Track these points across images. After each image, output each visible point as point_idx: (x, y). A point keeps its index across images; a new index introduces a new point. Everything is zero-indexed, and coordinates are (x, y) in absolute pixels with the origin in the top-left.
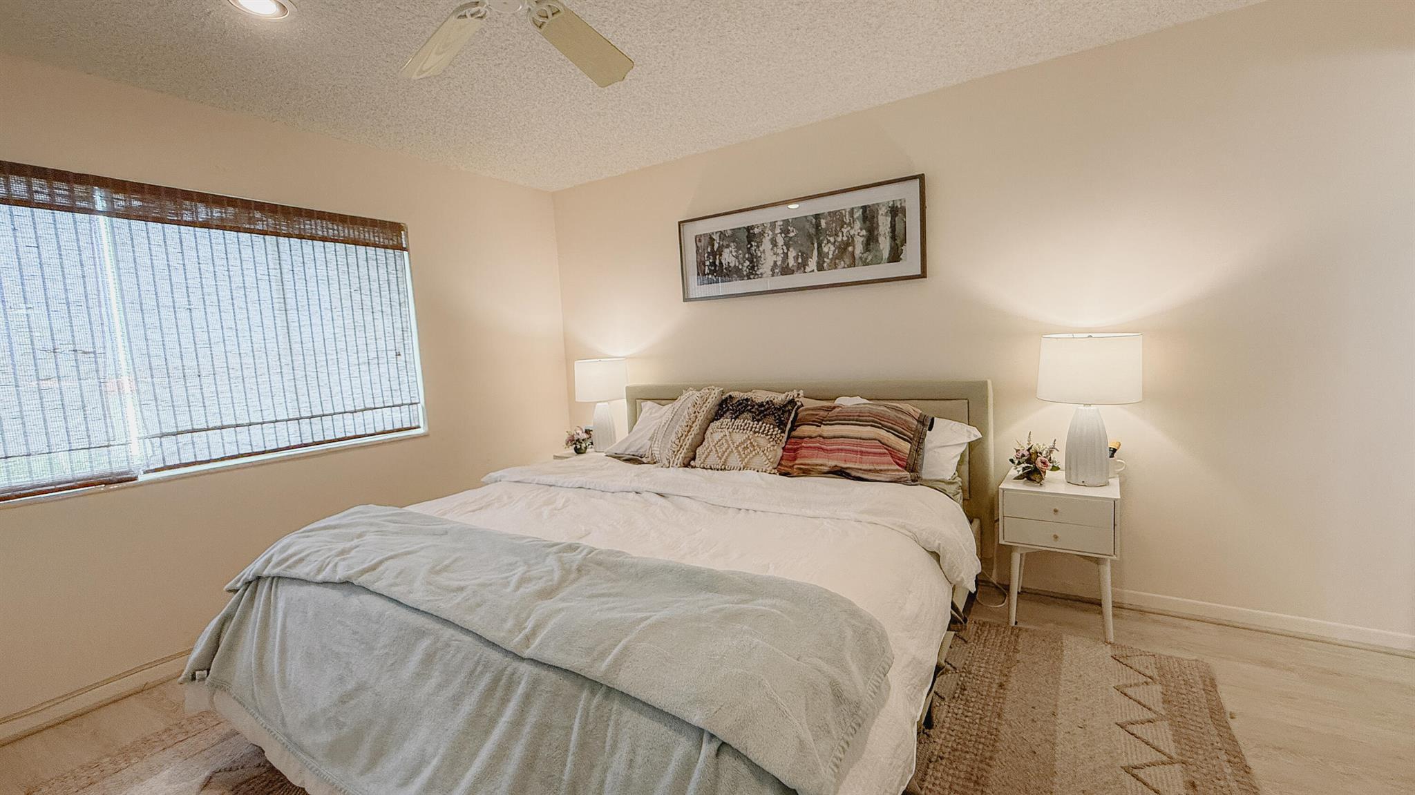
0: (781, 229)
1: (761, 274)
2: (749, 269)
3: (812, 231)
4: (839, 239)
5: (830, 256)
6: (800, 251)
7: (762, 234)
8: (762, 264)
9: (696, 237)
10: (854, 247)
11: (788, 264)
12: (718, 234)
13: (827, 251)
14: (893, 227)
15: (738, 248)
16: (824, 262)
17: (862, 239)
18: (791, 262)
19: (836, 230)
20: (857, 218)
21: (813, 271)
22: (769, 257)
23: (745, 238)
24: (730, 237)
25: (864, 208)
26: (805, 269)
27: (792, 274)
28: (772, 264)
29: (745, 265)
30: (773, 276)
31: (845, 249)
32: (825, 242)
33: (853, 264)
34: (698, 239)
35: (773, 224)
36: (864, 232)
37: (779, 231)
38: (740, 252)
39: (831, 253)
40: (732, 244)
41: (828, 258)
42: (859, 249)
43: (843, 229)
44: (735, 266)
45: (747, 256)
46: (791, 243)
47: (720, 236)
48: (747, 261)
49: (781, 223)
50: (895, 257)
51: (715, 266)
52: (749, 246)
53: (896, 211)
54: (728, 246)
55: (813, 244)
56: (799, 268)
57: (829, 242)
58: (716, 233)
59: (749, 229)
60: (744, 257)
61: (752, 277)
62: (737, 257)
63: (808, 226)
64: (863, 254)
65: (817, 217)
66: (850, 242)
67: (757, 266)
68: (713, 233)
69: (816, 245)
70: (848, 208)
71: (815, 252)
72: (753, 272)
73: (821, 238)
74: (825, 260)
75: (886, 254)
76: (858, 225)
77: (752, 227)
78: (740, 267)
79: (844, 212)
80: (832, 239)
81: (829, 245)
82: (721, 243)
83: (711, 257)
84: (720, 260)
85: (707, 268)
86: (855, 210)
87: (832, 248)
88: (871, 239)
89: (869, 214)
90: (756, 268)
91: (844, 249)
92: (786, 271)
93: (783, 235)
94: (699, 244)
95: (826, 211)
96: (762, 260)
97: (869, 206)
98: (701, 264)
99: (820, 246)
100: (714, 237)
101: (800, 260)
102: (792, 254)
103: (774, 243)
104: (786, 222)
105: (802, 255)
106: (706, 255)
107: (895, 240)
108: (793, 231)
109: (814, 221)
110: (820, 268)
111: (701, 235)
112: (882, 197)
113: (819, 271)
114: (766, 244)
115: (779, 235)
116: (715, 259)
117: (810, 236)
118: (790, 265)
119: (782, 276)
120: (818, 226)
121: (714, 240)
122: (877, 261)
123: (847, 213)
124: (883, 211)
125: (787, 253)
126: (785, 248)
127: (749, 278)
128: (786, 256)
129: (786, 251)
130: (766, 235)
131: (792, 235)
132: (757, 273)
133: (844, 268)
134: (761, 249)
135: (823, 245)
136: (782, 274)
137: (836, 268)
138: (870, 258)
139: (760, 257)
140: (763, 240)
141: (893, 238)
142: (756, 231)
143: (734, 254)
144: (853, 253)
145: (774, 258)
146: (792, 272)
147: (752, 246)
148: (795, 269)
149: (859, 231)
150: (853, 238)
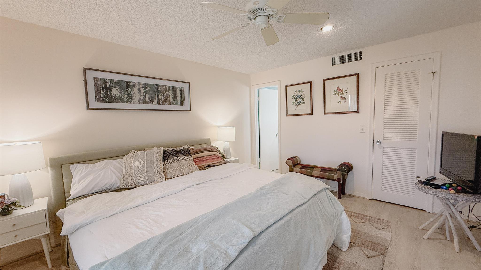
0: (143, 86)
1: (134, 102)
2: (127, 99)
3: (156, 90)
4: (165, 95)
5: (162, 100)
6: (151, 96)
7: (134, 86)
8: (134, 98)
9: (94, 79)
10: (170, 98)
11: (146, 100)
12: (110, 80)
13: (161, 98)
14: (181, 95)
15: (121, 89)
16: (160, 102)
17: (172, 97)
18: (147, 100)
19: (164, 92)
20: (171, 90)
21: (156, 104)
22: (137, 95)
23: (125, 86)
24: (119, 83)
25: (173, 87)
26: (153, 103)
27: (148, 104)
28: (139, 99)
29: (125, 97)
30: (139, 103)
31: (167, 99)
32: (160, 95)
33: (170, 104)
34: (96, 79)
35: (139, 84)
36: (173, 95)
37: (142, 87)
38: (122, 91)
39: (162, 99)
40: (118, 87)
41: (161, 101)
42: (171, 100)
43: (166, 92)
44: (119, 96)
45: (126, 93)
46: (147, 92)
47: (110, 81)
48: (126, 96)
49: (143, 84)
50: (182, 104)
51: (108, 95)
52: (127, 89)
53: (182, 91)
54: (115, 87)
55: (156, 94)
56: (150, 102)
57: (161, 95)
58: (108, 79)
59: (127, 82)
60: (125, 93)
61: (129, 102)
62: (120, 93)
63: (154, 88)
64: (173, 101)
65: (157, 85)
66: (168, 97)
67: (131, 98)
68: (106, 79)
69: (157, 95)
70: (168, 85)
71: (157, 98)
72: (129, 99)
73: (159, 93)
74: (160, 101)
75: (179, 103)
76: (171, 92)
77: (129, 82)
78: (122, 97)
79: (166, 86)
80: (163, 94)
81: (162, 96)
82: (111, 85)
83: (105, 90)
84: (110, 92)
85: (102, 94)
86: (170, 87)
87: (163, 97)
88: (175, 97)
89: (174, 89)
90: (131, 99)
91: (166, 99)
92: (145, 102)
93: (144, 89)
94: (96, 82)
95: (161, 84)
96: (134, 96)
97: (174, 87)
98: (97, 91)
99: (158, 96)
100: (107, 81)
101: (151, 99)
102: (147, 96)
103: (140, 91)
104: (145, 84)
105: (152, 97)
106: (101, 88)
107: (182, 99)
108: (148, 88)
109: (156, 87)
110: (159, 103)
111: (98, 78)
112: (178, 85)
113: (158, 104)
114: (136, 90)
115: (142, 88)
116: (107, 91)
117: (155, 92)
118: (147, 101)
119: (143, 104)
120: (157, 89)
121: (107, 82)
122: (177, 104)
123: (168, 87)
124: (178, 89)
125: (145, 96)
126: (144, 93)
127: (127, 103)
128: (145, 97)
129: (145, 95)
130: (136, 87)
131: (147, 89)
132: (132, 101)
133: (167, 105)
134: (133, 92)
135: (159, 96)
136: (143, 103)
137: (164, 104)
138: (175, 103)
139: (133, 95)
140: (134, 88)
141: (181, 98)
142: (131, 84)
143: (119, 91)
144: (170, 100)
145: (140, 97)
146: (148, 103)
147: (129, 90)
148: (149, 102)
149: (171, 94)
150: (169, 96)
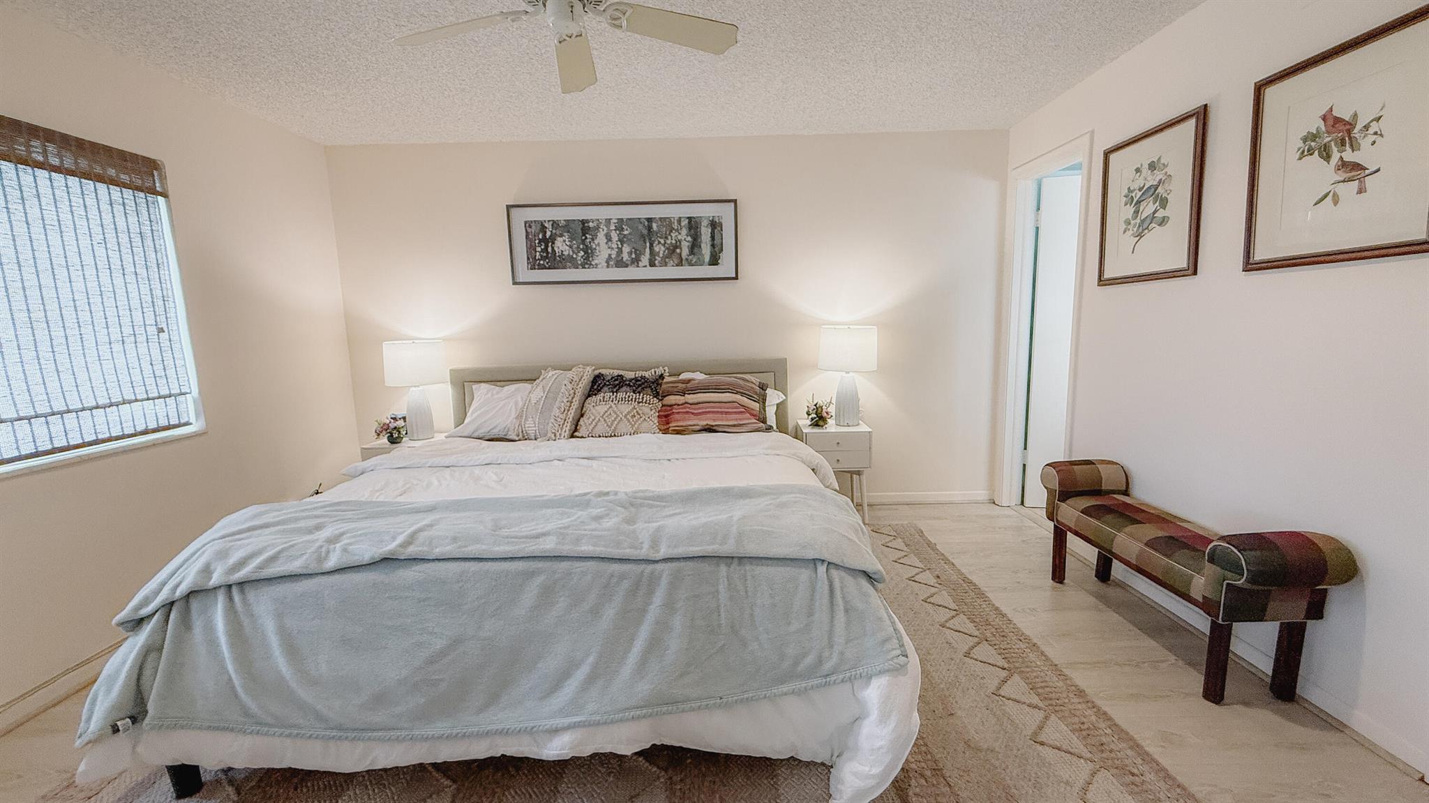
0: (616, 226)
1: (596, 264)
2: (584, 259)
3: (645, 232)
4: (668, 242)
5: (661, 255)
6: (634, 248)
7: (597, 228)
8: (597, 256)
9: (526, 222)
10: (681, 249)
11: (622, 258)
12: (552, 222)
13: (658, 250)
14: (713, 238)
15: (572, 239)
16: (656, 260)
17: (687, 244)
18: (625, 257)
19: (666, 234)
20: (684, 226)
21: (646, 266)
22: (603, 251)
23: (580, 231)
24: (568, 226)
25: (690, 219)
26: (638, 263)
27: (627, 267)
28: (607, 256)
29: (580, 255)
30: (608, 267)
31: (674, 251)
32: (657, 242)
33: (680, 264)
34: (528, 224)
35: (608, 221)
36: (689, 239)
37: (614, 228)
38: (574, 242)
39: (661, 252)
40: (565, 234)
41: (659, 256)
42: (685, 252)
43: (672, 234)
44: (569, 255)
45: (581, 247)
46: (625, 239)
47: (552, 225)
48: (581, 252)
49: (616, 221)
50: (714, 261)
51: (548, 253)
52: (583, 238)
53: (715, 225)
54: (561, 236)
55: (645, 243)
56: (633, 263)
57: (659, 242)
58: (549, 221)
59: (583, 222)
60: (578, 247)
61: (587, 266)
62: (571, 247)
63: (641, 227)
64: (688, 256)
65: (650, 220)
66: (677, 246)
67: (592, 257)
68: (545, 221)
69: (648, 244)
70: (677, 216)
71: (648, 250)
72: (587, 263)
73: (653, 239)
74: (657, 257)
75: (707, 258)
76: (684, 232)
77: (588, 221)
78: (575, 256)
79: (672, 219)
80: (662, 241)
81: (660, 245)
82: (554, 231)
83: (543, 244)
84: (553, 248)
85: (538, 254)
86: (682, 219)
87: (663, 248)
88: (695, 246)
89: (693, 224)
90: (591, 259)
91: (673, 249)
92: (620, 264)
93: (618, 232)
94: (529, 230)
95: (658, 216)
96: (597, 251)
97: (694, 218)
98: (531, 248)
99: (651, 245)
100: (546, 225)
101: (633, 256)
102: (626, 249)
103: (609, 239)
104: (620, 220)
105: (636, 250)
106: (537, 241)
107: (714, 248)
108: (627, 230)
109: (646, 223)
110: (652, 264)
111: (531, 221)
112: (704, 212)
113: (650, 266)
114: (601, 237)
115: (614, 231)
116: (547, 247)
117: (643, 236)
118: (624, 259)
119: (617, 269)
120: (650, 228)
121: (546, 228)
122: (700, 263)
123: (676, 221)
124: (705, 223)
125: (621, 249)
126: (619, 243)
127: (584, 268)
128: (620, 251)
129: (620, 246)
130: (601, 230)
131: (626, 232)
132: (593, 263)
133: (673, 266)
134: (596, 242)
135: (654, 245)
136: (616, 267)
137: (666, 266)
138: (694, 260)
139: (595, 249)
140: (598, 234)
141: (713, 246)
142: (591, 224)
143: (568, 243)
144: (680, 254)
145: (609, 251)
146: (627, 266)
147: (586, 238)
148: (629, 263)
149: (686, 237)
150: (680, 243)
